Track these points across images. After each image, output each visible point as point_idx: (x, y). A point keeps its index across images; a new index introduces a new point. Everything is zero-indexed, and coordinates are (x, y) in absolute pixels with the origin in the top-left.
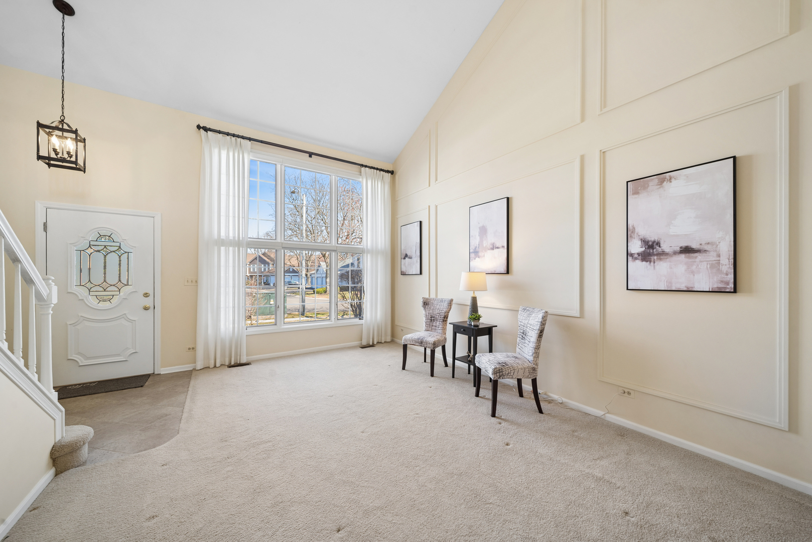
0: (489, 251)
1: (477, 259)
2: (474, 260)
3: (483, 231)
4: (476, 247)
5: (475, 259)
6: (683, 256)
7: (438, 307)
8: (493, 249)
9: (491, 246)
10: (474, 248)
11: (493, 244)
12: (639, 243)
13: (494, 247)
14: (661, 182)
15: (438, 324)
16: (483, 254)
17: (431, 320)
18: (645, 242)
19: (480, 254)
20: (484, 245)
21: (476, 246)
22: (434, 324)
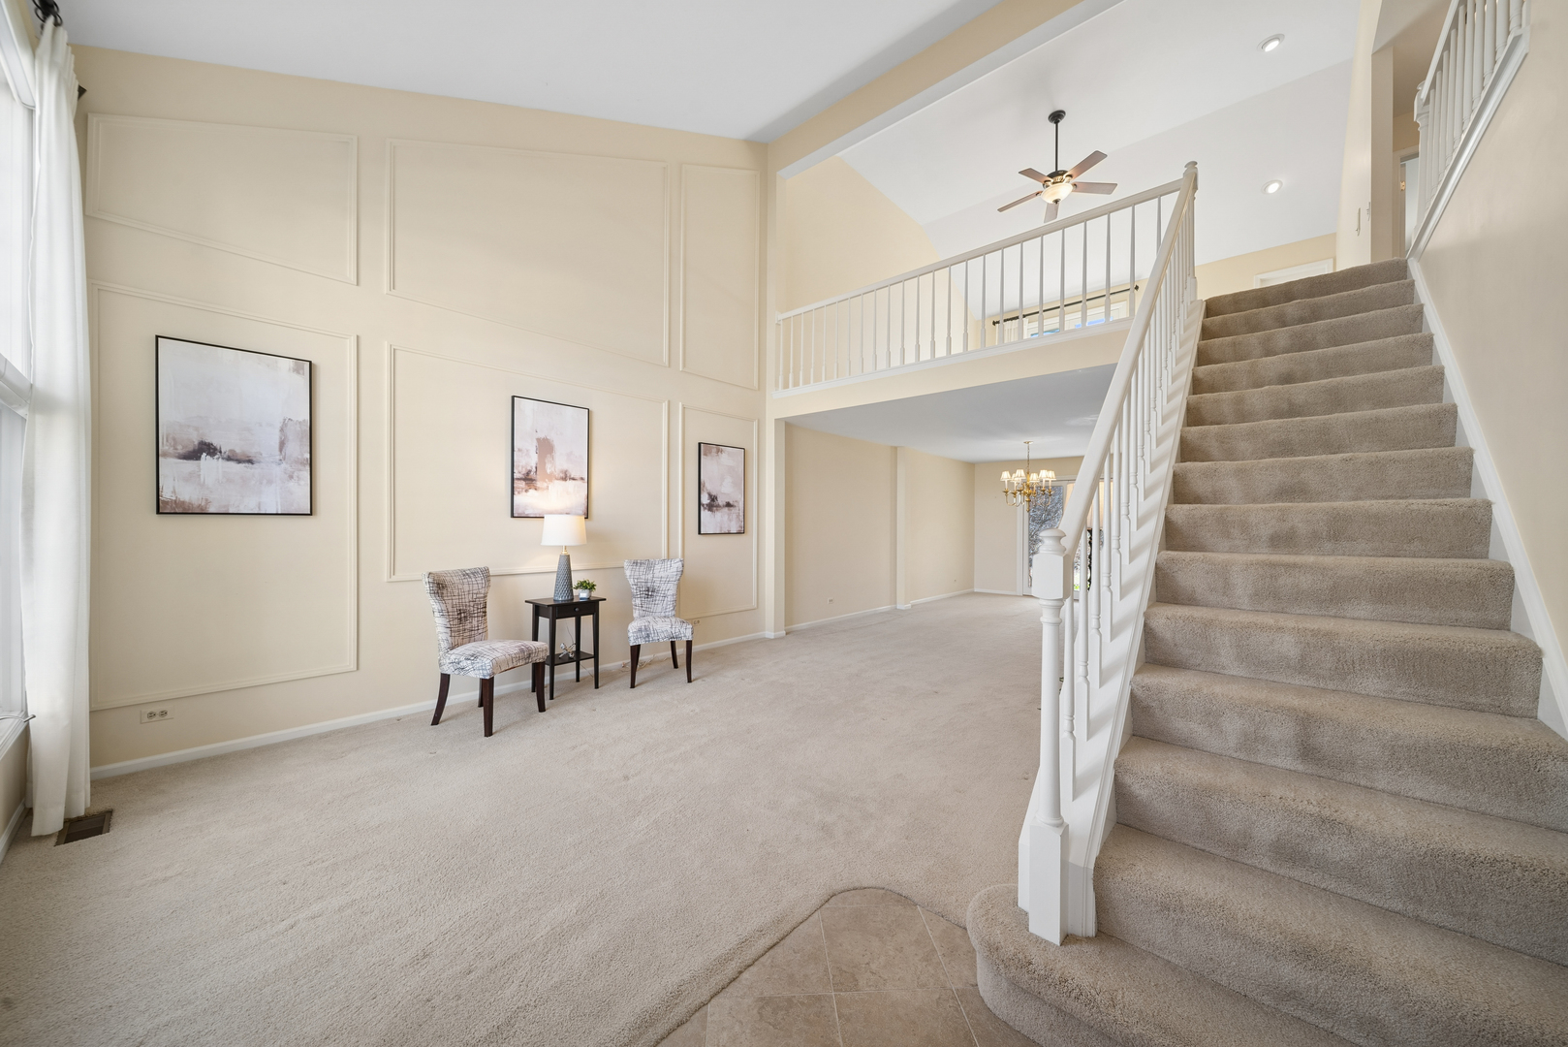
0: (556, 482)
1: (532, 491)
2: (524, 493)
3: (545, 447)
4: (530, 471)
5: (526, 491)
6: (727, 508)
7: (466, 587)
8: (564, 479)
9: (562, 475)
10: (524, 471)
11: (565, 472)
12: (707, 496)
13: (566, 477)
14: (718, 451)
15: (475, 623)
16: (545, 485)
17: (460, 619)
18: (710, 495)
19: (539, 484)
20: (548, 471)
21: (529, 468)
22: (468, 626)
